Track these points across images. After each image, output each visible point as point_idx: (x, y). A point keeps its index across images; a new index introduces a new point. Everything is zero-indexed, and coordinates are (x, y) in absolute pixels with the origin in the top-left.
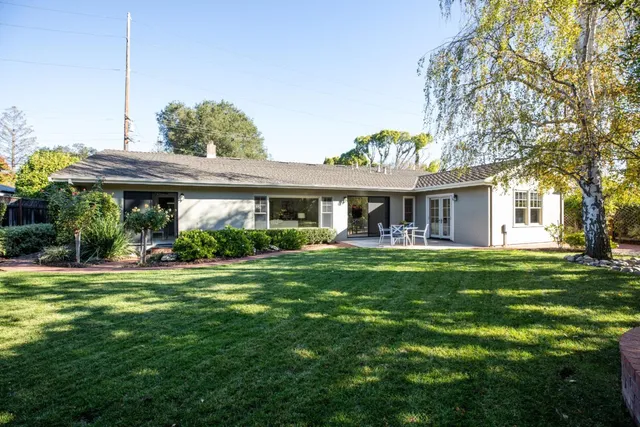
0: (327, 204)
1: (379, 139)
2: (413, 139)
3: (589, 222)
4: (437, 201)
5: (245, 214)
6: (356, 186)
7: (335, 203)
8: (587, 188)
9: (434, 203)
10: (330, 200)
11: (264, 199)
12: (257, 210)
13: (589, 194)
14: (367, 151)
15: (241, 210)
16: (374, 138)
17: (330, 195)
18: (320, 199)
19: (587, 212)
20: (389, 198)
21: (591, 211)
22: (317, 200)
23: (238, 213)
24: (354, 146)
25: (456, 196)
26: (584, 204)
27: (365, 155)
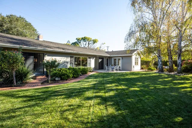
1: (84, 39)
2: (93, 40)
3: (160, 65)
4: (116, 59)
5: (67, 62)
8: (159, 58)
9: (115, 60)
10: (90, 58)
11: (73, 57)
12: (71, 61)
13: (159, 59)
14: (80, 43)
15: (66, 61)
16: (82, 39)
18: (88, 58)
19: (159, 63)
20: (103, 58)
21: (160, 62)
23: (65, 62)
24: (76, 41)
25: (122, 58)
26: (158, 61)
27: (79, 44)
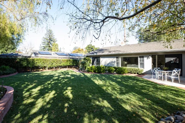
0: (142, 59)
6: (157, 51)
7: (145, 59)
10: (143, 57)
12: (117, 61)
15: (112, 61)
17: (143, 55)
18: (139, 57)
20: (182, 55)
22: (138, 57)
